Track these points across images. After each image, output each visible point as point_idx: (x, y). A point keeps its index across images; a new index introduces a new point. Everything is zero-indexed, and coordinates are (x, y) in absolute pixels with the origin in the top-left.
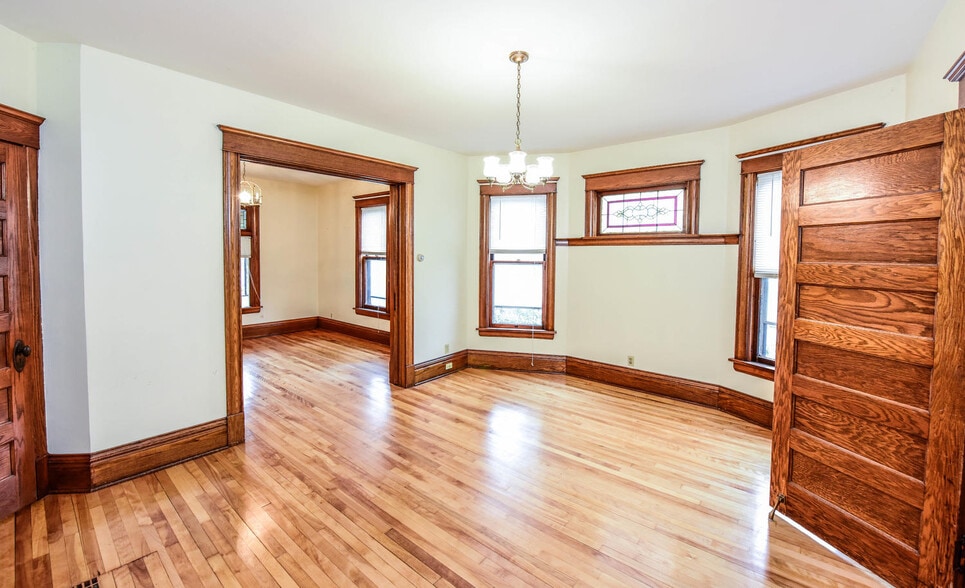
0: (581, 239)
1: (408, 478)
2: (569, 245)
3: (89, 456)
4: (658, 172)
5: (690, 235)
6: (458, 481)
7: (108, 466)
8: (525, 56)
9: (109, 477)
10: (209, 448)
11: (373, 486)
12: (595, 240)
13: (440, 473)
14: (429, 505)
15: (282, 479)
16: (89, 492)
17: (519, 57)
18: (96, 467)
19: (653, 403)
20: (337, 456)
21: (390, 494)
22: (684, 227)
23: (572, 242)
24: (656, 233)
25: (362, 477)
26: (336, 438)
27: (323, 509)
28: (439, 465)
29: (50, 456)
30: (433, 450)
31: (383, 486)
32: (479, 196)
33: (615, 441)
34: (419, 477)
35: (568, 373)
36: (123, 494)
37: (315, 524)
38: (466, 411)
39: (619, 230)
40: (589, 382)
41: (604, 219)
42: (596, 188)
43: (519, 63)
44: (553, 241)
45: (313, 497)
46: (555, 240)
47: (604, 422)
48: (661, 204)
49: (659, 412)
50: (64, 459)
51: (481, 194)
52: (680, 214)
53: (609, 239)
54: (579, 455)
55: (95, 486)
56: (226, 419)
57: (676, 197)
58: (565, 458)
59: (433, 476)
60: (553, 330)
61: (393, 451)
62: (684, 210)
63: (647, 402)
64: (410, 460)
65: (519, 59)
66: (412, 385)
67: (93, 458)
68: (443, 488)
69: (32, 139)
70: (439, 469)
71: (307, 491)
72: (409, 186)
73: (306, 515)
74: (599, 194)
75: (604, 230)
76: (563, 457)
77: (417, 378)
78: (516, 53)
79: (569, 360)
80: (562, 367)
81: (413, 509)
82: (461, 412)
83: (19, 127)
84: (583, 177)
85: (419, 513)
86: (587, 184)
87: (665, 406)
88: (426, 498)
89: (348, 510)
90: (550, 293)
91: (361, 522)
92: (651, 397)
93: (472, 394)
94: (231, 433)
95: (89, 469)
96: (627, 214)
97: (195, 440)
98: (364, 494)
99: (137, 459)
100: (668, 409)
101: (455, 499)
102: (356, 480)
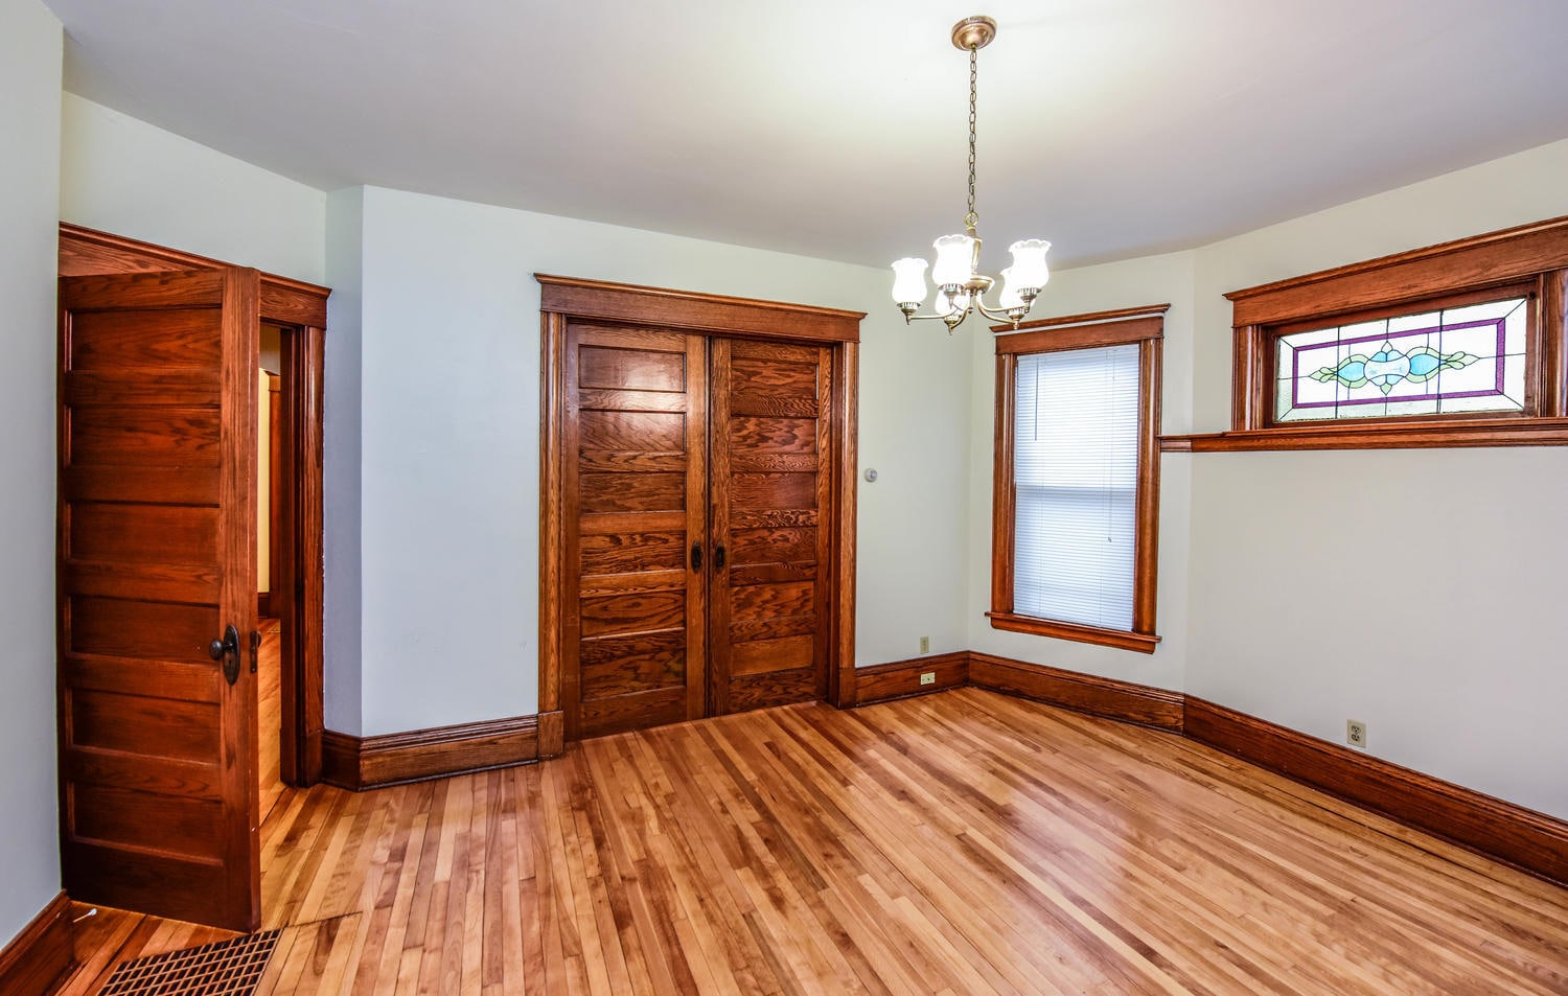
0: (1223, 436)
1: (757, 895)
2: (1193, 450)
3: (359, 741)
4: (1440, 261)
5: (1550, 420)
6: (845, 935)
7: (380, 760)
8: (987, 29)
9: (382, 775)
10: (511, 758)
11: (693, 894)
12: (1258, 437)
13: (820, 904)
14: (767, 973)
15: (573, 838)
16: (357, 791)
17: (974, 35)
18: (369, 757)
19: (1418, 856)
20: (668, 815)
21: (711, 919)
22: (1527, 398)
23: (1201, 443)
24: (1438, 417)
25: (682, 870)
26: (685, 780)
27: (597, 918)
28: (825, 886)
29: (327, 732)
30: (831, 849)
31: (708, 901)
32: (994, 358)
33: (1267, 939)
34: (778, 901)
35: (1188, 734)
36: (386, 805)
37: (569, 941)
38: (928, 777)
39: (1328, 413)
40: (1238, 763)
41: (1284, 388)
42: (1259, 319)
43: (974, 47)
44: (1154, 444)
45: (594, 886)
46: (1159, 439)
47: (1250, 879)
48: (1452, 342)
49: (1434, 888)
50: (338, 739)
51: (999, 353)
52: (1516, 367)
53: (1297, 436)
54: (1149, 953)
55: (365, 784)
56: (537, 717)
57: (1500, 323)
58: (1110, 950)
59: (802, 905)
60: (1152, 632)
61: (759, 830)
62: (1529, 353)
63: (1398, 849)
64: (780, 859)
65: (972, 38)
66: (848, 707)
67: (364, 745)
68: (809, 941)
69: (316, 317)
70: (822, 894)
71: (593, 871)
72: (849, 346)
73: (566, 919)
74: (1271, 333)
75: (1285, 412)
76: (1104, 945)
77: (861, 694)
78: (963, 24)
79: (1191, 705)
80: (1176, 718)
81: (734, 968)
82: (917, 779)
83: (300, 304)
84: (1228, 296)
85: (741, 983)
86: (1236, 312)
87: (1454, 872)
88: (768, 953)
89: (630, 931)
90: (1148, 552)
91: (638, 964)
92: (1412, 836)
93: (957, 742)
94: (543, 740)
95: (359, 759)
96: (1348, 373)
97: (491, 742)
98: (671, 907)
99: (416, 755)
100: (1465, 885)
101: (820, 975)
102: (672, 871)
